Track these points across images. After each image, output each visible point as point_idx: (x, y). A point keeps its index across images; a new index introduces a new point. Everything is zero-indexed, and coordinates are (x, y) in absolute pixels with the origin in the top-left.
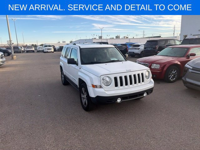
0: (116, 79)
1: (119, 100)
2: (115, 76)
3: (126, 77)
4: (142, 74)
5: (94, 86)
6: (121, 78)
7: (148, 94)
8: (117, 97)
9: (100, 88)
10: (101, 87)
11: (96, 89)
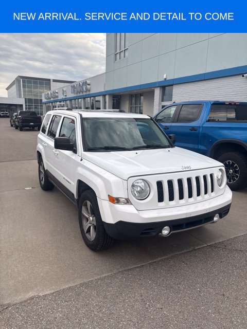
0: (160, 184)
1: (165, 232)
2: (159, 178)
3: (180, 182)
4: (211, 176)
5: (114, 200)
6: (170, 183)
7: (221, 217)
8: (161, 225)
9: (125, 204)
10: (128, 202)
11: (117, 206)
